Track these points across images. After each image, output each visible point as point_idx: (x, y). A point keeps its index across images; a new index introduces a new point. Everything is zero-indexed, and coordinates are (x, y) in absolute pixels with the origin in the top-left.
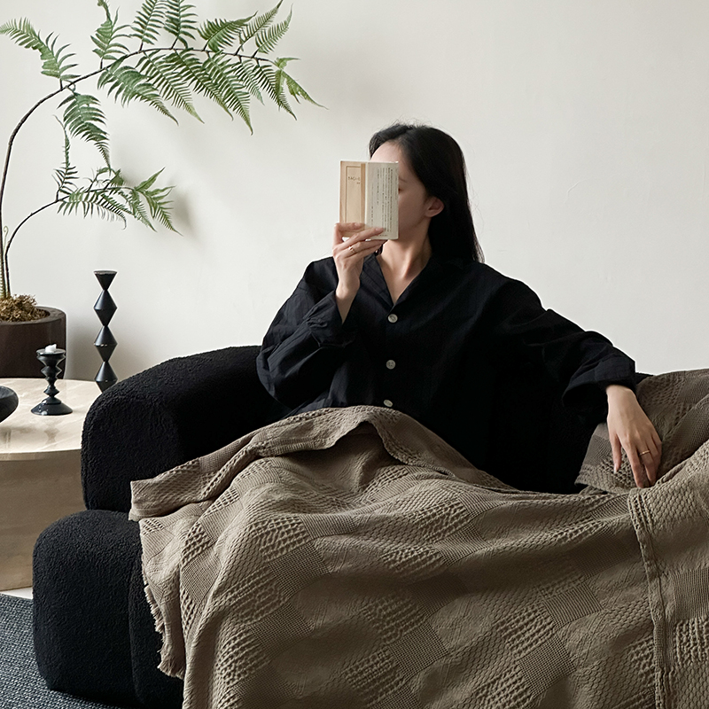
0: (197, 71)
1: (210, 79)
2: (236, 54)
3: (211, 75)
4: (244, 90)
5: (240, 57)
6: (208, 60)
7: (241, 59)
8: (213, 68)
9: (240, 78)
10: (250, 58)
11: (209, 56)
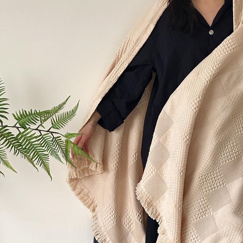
0: (13, 141)
1: (21, 146)
2: (37, 129)
4: (45, 153)
5: (40, 131)
6: (20, 133)
7: (41, 133)
8: (23, 138)
9: (43, 145)
10: (47, 131)
11: (19, 131)
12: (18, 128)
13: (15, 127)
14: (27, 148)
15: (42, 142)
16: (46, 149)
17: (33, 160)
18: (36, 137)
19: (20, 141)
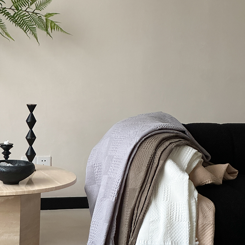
0: (11, 18)
2: (25, 11)
3: (17, 19)
4: (34, 26)
5: (28, 12)
6: (15, 13)
7: (29, 13)
8: (18, 16)
9: (32, 21)
10: (32, 12)
11: (14, 11)
12: (13, 10)
13: (10, 9)
14: (21, 23)
15: (31, 19)
16: (34, 24)
17: (26, 31)
18: (27, 16)
19: (16, 19)
